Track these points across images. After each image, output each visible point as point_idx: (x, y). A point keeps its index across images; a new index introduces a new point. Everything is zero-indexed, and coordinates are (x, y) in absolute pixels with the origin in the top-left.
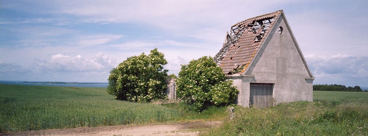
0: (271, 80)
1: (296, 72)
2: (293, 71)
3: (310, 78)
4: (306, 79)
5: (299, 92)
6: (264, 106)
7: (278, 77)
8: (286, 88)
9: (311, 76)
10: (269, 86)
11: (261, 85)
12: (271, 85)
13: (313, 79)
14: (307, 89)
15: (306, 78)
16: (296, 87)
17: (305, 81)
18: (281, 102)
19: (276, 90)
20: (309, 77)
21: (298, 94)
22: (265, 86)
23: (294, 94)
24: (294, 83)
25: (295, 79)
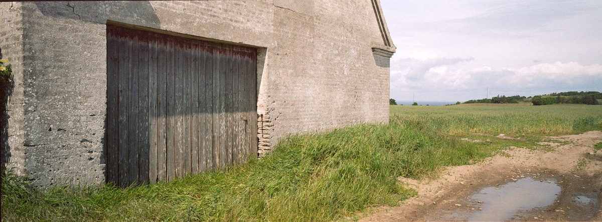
0: (247, 30)
1: (347, 17)
2: (338, 13)
3: (385, 48)
4: (373, 49)
5: (355, 93)
6: (213, 157)
7: (281, 24)
8: (312, 73)
9: (387, 41)
10: (238, 57)
11: (195, 52)
12: (250, 55)
13: (391, 50)
14: (376, 84)
15: (374, 46)
16: (345, 73)
17: (371, 53)
18: (294, 132)
19: (273, 78)
20: (380, 42)
21: (352, 100)
22: (218, 55)
23: (340, 97)
24: (339, 58)
25: (342, 42)
